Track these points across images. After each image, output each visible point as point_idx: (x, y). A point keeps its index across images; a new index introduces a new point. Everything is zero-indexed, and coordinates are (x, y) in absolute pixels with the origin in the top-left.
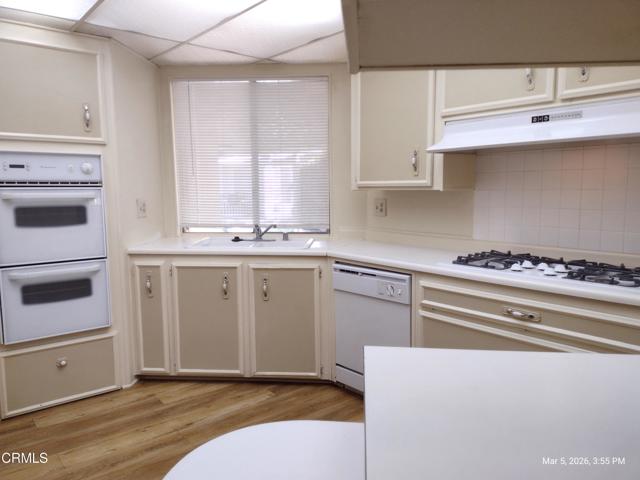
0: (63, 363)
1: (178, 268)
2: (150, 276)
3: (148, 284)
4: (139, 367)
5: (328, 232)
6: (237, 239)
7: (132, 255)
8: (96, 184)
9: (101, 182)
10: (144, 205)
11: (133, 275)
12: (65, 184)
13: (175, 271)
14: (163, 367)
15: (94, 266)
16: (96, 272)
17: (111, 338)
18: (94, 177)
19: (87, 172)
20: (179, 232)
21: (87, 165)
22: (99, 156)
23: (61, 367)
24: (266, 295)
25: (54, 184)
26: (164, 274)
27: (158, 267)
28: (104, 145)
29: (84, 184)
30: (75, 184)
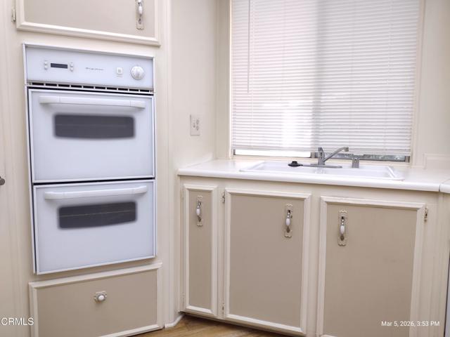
0: (101, 297)
1: (232, 194)
2: (200, 201)
3: (198, 210)
4: (183, 304)
5: (407, 159)
6: (294, 164)
7: (183, 177)
8: (146, 92)
9: (152, 91)
10: (198, 122)
11: (182, 199)
12: (112, 90)
13: (229, 198)
14: (210, 308)
15: (140, 187)
16: (142, 194)
17: (156, 270)
18: (145, 84)
19: (137, 77)
20: (230, 154)
21: (138, 69)
22: (151, 59)
23: (99, 302)
24: (342, 238)
25: (100, 89)
26: (216, 200)
27: (210, 192)
28: (158, 47)
29: (134, 91)
30: (123, 90)
